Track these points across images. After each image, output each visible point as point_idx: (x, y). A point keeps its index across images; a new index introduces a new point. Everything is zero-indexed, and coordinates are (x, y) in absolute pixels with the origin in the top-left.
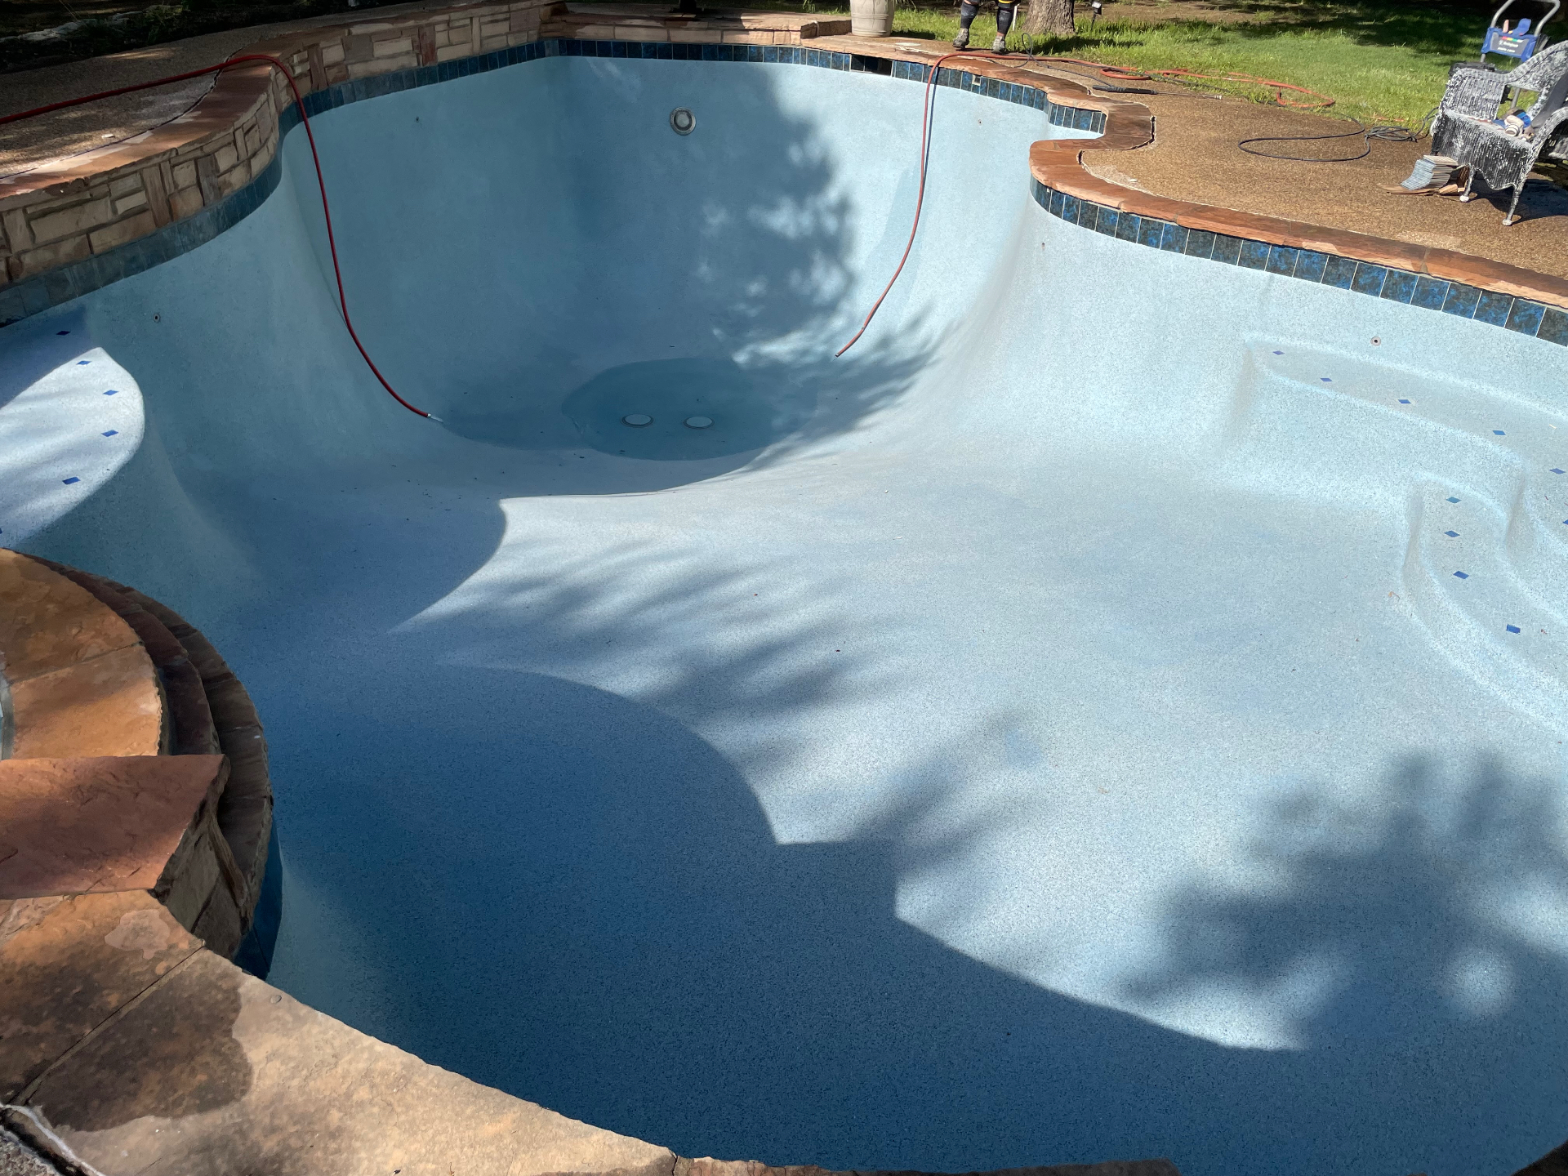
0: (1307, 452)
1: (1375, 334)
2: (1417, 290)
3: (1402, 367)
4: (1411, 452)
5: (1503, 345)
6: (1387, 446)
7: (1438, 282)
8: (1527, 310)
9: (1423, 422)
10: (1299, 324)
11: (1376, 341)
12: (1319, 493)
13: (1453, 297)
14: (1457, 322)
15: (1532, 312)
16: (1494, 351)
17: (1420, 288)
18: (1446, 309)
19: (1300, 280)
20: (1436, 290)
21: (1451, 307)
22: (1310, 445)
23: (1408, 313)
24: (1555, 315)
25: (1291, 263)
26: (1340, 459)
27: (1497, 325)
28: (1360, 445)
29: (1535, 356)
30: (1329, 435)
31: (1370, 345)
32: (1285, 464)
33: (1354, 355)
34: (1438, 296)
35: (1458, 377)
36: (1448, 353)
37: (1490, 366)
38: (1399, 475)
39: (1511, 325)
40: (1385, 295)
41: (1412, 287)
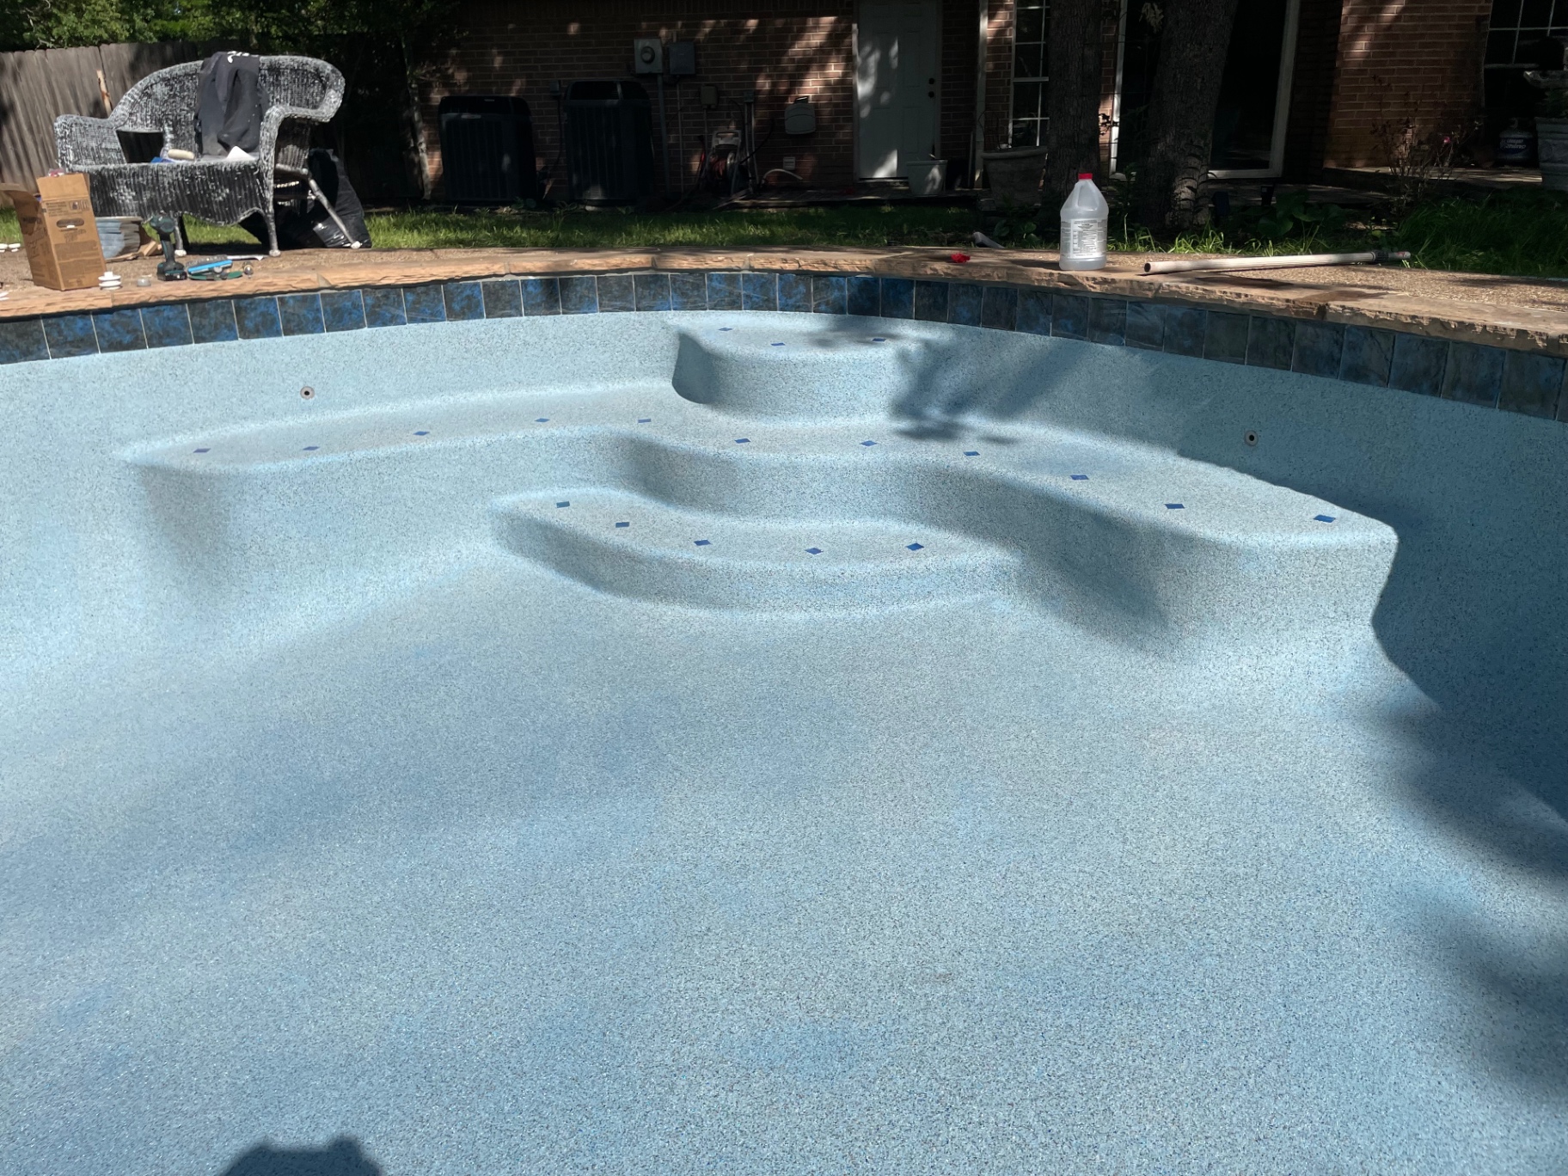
0: (348, 546)
1: (301, 384)
2: (325, 311)
3: (356, 412)
4: (473, 482)
5: (455, 341)
6: (443, 490)
7: (345, 294)
8: (462, 292)
9: (469, 442)
10: (192, 409)
11: (307, 393)
12: (396, 586)
13: (373, 306)
14: (392, 334)
15: (468, 292)
16: (449, 352)
17: (328, 308)
18: (372, 324)
19: (161, 349)
20: (348, 304)
21: (377, 319)
22: (348, 535)
23: (328, 344)
24: (494, 286)
25: (135, 331)
26: (394, 532)
27: (438, 321)
28: (410, 504)
29: (495, 340)
30: (365, 510)
31: (303, 400)
32: (327, 576)
33: (290, 421)
34: (355, 311)
35: (425, 397)
36: (399, 374)
37: (453, 371)
38: (474, 516)
39: (454, 315)
40: (288, 332)
41: (318, 310)
